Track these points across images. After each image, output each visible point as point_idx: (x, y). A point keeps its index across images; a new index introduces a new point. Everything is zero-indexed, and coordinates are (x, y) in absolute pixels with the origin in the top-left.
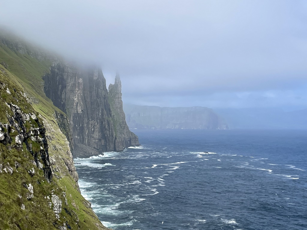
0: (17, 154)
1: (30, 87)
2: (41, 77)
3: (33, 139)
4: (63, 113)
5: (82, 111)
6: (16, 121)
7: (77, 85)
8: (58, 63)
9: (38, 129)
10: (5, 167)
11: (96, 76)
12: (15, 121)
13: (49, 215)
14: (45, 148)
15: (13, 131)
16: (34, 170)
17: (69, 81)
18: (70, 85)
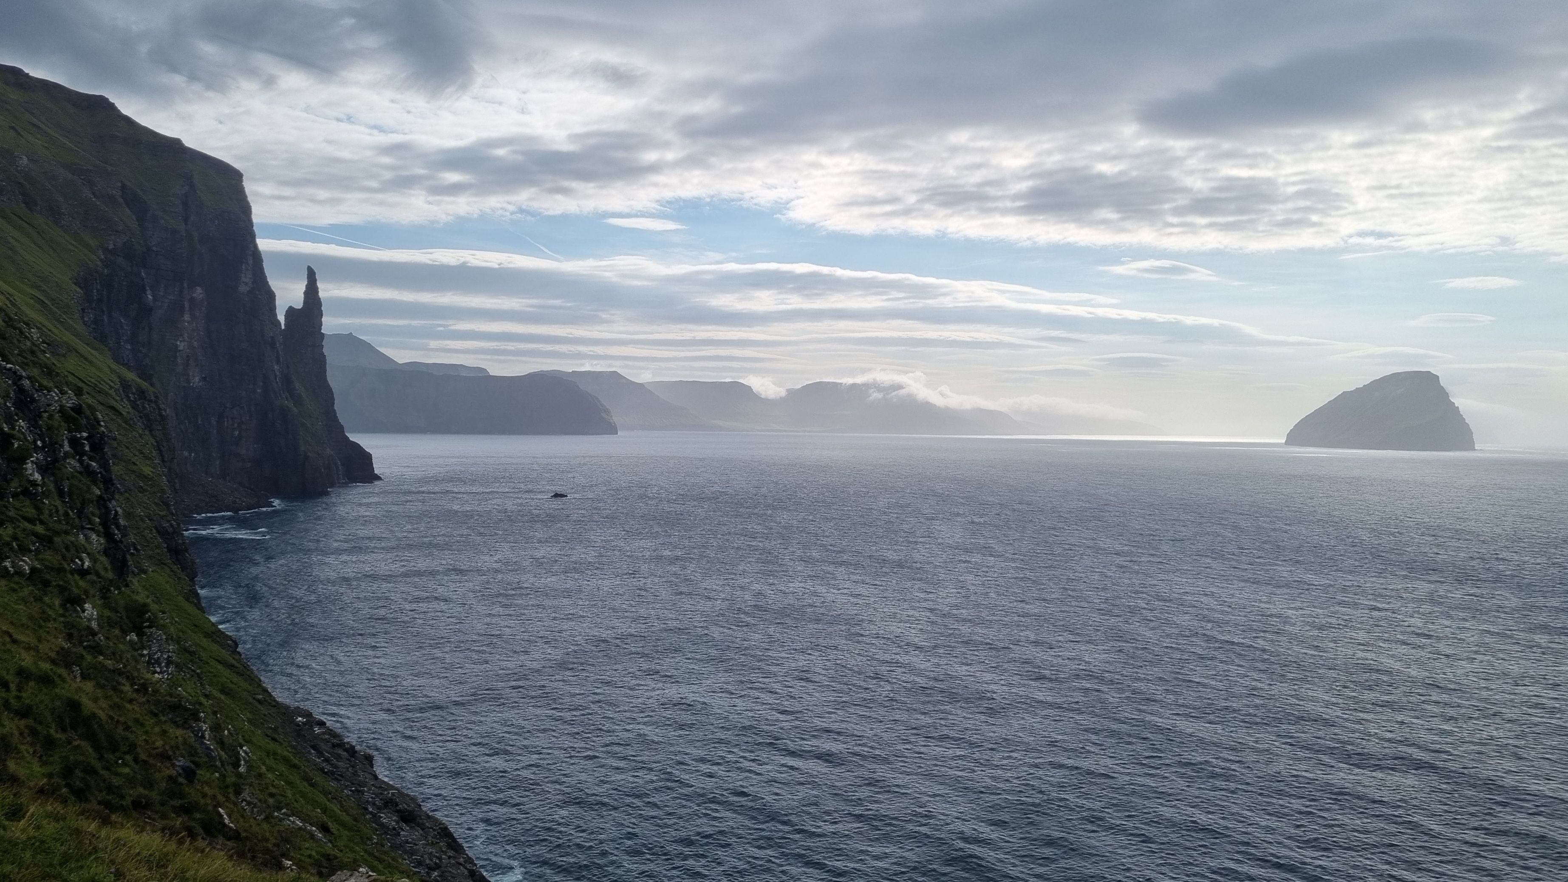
0: (31, 512)
1: (38, 306)
2: (70, 279)
3: (73, 463)
4: (145, 385)
5: (204, 379)
6: (21, 415)
7: (186, 305)
8: (125, 240)
9: (85, 434)
10: (8, 557)
11: (246, 284)
12: (17, 415)
13: (153, 691)
14: (106, 490)
15: (16, 446)
16: (88, 559)
17: (161, 293)
18: (166, 305)
